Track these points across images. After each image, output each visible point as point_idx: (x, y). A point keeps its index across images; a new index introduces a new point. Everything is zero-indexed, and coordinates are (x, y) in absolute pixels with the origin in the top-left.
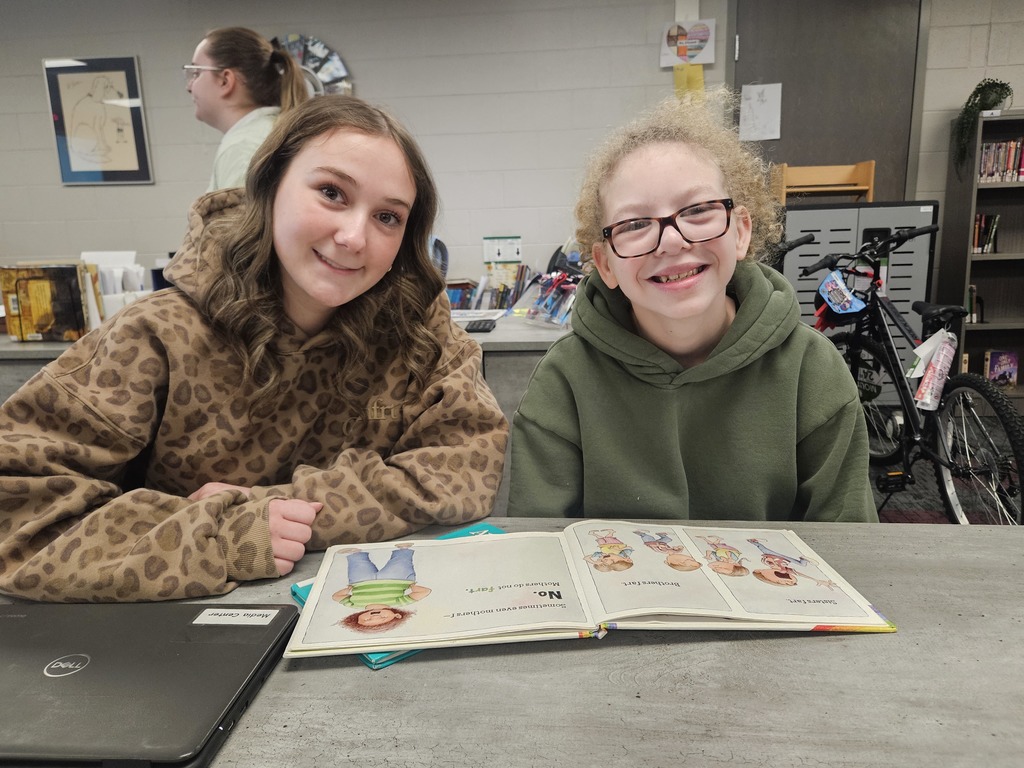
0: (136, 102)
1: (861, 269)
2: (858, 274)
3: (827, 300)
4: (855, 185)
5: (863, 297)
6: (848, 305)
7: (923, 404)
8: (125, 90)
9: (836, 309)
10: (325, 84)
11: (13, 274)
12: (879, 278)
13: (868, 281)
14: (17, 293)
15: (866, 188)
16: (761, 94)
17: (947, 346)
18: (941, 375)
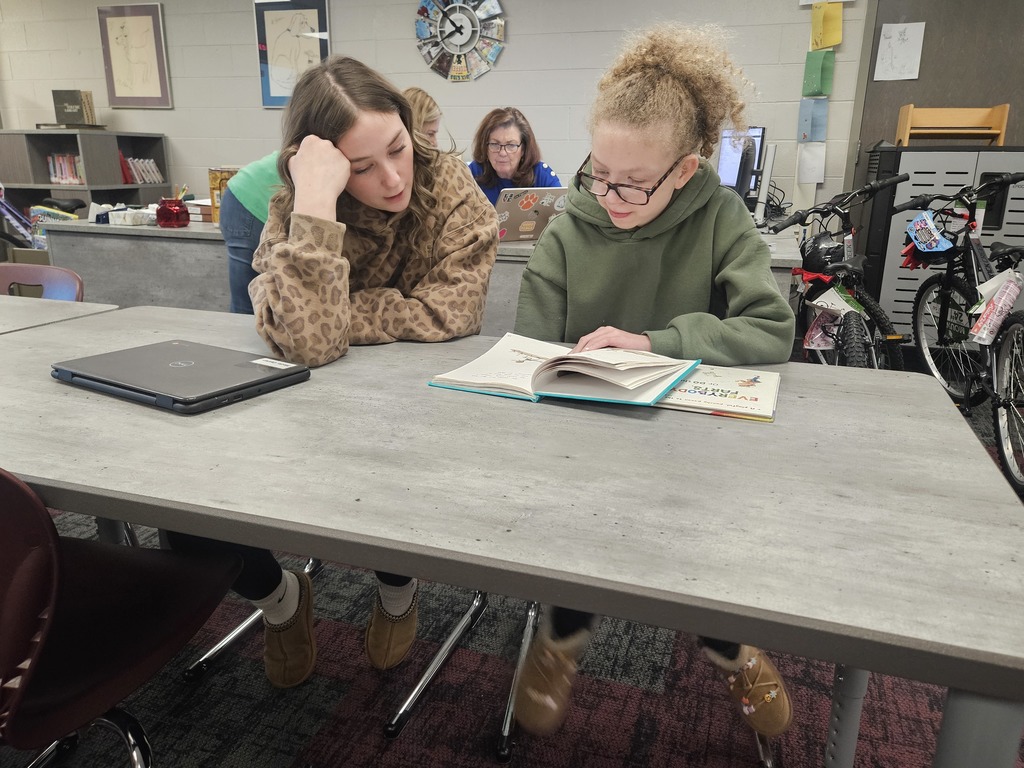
0: (325, 36)
1: (959, 210)
2: (955, 215)
3: (913, 238)
4: (990, 128)
5: (953, 237)
6: (934, 244)
7: (980, 338)
8: (316, 26)
9: (922, 247)
10: (482, 21)
11: (218, 174)
12: (974, 220)
13: (963, 223)
14: (220, 189)
15: (998, 132)
16: (903, 33)
17: (1012, 285)
18: (1001, 312)
